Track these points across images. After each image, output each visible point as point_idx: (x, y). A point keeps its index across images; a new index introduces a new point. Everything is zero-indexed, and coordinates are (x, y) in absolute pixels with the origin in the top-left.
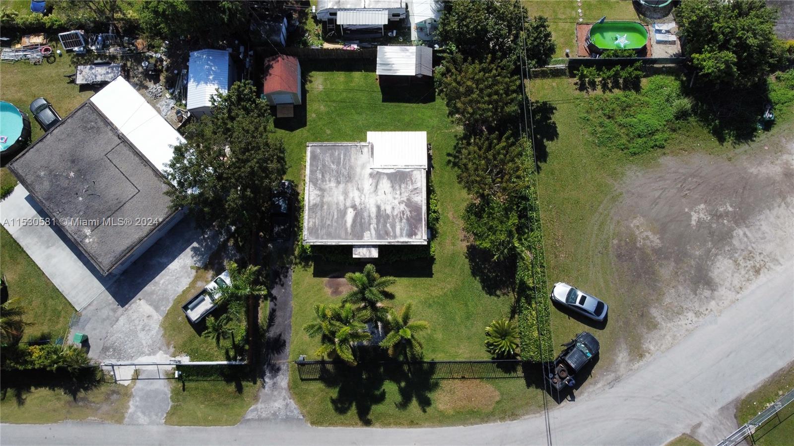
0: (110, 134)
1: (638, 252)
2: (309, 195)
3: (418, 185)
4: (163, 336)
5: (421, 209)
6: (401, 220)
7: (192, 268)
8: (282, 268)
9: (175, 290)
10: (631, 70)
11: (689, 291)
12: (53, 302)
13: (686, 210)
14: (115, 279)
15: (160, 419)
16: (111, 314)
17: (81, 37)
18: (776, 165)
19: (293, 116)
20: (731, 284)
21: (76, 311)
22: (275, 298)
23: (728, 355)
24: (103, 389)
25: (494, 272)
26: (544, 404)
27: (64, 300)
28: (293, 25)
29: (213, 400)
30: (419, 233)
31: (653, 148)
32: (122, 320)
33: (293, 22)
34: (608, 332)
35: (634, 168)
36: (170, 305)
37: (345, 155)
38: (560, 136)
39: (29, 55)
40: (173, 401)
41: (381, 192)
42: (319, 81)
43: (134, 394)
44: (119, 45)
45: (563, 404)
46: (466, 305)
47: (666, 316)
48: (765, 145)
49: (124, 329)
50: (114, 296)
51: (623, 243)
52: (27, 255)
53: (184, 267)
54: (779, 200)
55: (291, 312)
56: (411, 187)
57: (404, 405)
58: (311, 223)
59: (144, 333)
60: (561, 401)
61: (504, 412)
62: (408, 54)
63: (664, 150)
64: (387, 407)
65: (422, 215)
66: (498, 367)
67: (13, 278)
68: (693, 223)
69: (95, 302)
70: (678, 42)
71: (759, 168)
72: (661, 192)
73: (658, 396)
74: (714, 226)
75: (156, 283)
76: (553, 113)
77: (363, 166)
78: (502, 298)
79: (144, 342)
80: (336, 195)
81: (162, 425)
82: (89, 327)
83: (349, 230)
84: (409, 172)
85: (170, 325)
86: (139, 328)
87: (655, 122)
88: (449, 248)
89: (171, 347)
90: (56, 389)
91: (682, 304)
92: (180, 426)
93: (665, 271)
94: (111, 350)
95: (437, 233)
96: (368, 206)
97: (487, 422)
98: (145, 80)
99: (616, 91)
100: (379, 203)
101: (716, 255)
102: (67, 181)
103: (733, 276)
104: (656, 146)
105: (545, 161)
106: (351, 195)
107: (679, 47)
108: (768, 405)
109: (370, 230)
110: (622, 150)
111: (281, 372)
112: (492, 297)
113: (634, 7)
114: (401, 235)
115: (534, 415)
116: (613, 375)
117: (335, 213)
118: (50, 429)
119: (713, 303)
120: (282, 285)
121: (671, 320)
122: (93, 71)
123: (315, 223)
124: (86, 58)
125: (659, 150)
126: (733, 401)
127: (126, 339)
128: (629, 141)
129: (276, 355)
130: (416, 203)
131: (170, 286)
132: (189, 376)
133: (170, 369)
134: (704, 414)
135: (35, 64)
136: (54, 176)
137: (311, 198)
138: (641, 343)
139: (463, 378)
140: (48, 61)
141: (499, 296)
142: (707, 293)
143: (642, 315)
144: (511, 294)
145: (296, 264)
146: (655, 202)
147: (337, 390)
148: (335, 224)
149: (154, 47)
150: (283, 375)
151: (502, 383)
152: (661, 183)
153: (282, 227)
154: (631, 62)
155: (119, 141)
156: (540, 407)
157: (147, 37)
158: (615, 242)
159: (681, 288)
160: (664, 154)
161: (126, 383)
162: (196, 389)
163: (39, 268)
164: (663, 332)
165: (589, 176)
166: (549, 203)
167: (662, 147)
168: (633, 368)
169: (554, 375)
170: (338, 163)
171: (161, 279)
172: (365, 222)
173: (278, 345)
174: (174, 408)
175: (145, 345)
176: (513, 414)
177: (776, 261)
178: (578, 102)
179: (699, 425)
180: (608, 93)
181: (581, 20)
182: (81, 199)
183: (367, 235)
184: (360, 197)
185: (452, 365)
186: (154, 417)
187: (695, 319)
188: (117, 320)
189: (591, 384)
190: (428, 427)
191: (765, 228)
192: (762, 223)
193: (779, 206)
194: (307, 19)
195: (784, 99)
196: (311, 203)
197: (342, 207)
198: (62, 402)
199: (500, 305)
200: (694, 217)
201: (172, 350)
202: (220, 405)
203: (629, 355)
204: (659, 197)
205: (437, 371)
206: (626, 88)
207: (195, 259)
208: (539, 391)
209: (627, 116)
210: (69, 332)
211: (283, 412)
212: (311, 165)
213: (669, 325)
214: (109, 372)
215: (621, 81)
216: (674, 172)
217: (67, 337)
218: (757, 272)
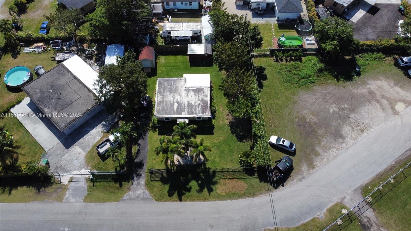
0: (70, 75)
1: (307, 124)
2: (157, 98)
3: (206, 93)
4: (86, 162)
5: (208, 103)
6: (199, 107)
7: (102, 132)
8: (144, 132)
9: (93, 142)
10: (296, 52)
11: (332, 140)
12: (34, 148)
13: (327, 107)
14: (65, 137)
15: (81, 200)
16: (62, 152)
17: (60, 43)
18: (365, 89)
19: (151, 72)
20: (351, 137)
21: (45, 151)
22: (140, 145)
23: (354, 167)
24: (54, 186)
25: (242, 132)
26: (269, 190)
27: (40, 147)
28: (152, 38)
29: (108, 190)
30: (207, 112)
31: (310, 83)
32: (66, 155)
33: (152, 37)
34: (297, 157)
35: (302, 91)
36: (90, 148)
37: (174, 82)
38: (268, 78)
39: (36, 50)
40: (88, 191)
41: (189, 96)
42: (162, 59)
43: (69, 188)
44: (76, 47)
45: (278, 189)
46: (230, 146)
47: (323, 150)
48: (359, 82)
49: (67, 159)
50: (64, 145)
51: (300, 120)
52: (25, 128)
53: (98, 132)
54: (368, 103)
55: (148, 150)
56: (203, 94)
57: (200, 191)
58: (158, 109)
59: (77, 160)
60: (277, 188)
61: (250, 193)
62: (201, 46)
63: (314, 84)
64: (193, 192)
65: (208, 105)
66: (246, 173)
67: (16, 138)
68: (331, 112)
69: (54, 147)
70: (316, 44)
71: (357, 90)
72: (315, 100)
73: (323, 185)
74: (341, 113)
75: (84, 138)
76: (265, 70)
77: (182, 87)
78: (246, 143)
79: (76, 164)
80: (169, 97)
81: (82, 202)
82: (50, 158)
83: (175, 111)
84: (202, 89)
85: (89, 157)
86: (75, 158)
87: (309, 73)
88: (221, 123)
89: (89, 167)
90: (30, 187)
91: (330, 145)
92: (91, 203)
93: (321, 132)
94: (60, 168)
95: (215, 116)
96: (184, 102)
97: (242, 198)
98: (86, 59)
99: (292, 62)
100: (189, 100)
101: (343, 125)
102: (48, 94)
103: (351, 133)
104: (311, 82)
105: (262, 88)
106: (176, 98)
107: (317, 46)
108: (376, 188)
109: (185, 111)
110: (296, 84)
111: (142, 177)
112: (242, 143)
113: (297, 32)
114: (199, 113)
115: (264, 195)
116: (301, 176)
117: (169, 105)
118: (25, 205)
119: (344, 145)
120: (143, 139)
121: (325, 152)
122: (64, 55)
123: (160, 109)
124: (61, 51)
125: (312, 84)
126: (359, 187)
127: (68, 163)
128: (299, 81)
129: (139, 170)
130: (205, 101)
131: (91, 140)
132: (96, 180)
133: (88, 177)
134: (346, 193)
135: (38, 53)
136: (42, 91)
137: (158, 99)
138: (312, 162)
139: (229, 178)
140: (44, 52)
141: (244, 142)
142: (341, 140)
143: (312, 150)
144: (250, 141)
145: (150, 130)
146: (313, 104)
147: (169, 185)
148: (169, 109)
149: (91, 47)
150: (143, 178)
151: (248, 181)
152: (315, 97)
153: (144, 114)
154: (297, 50)
155: (73, 78)
156: (267, 191)
157: (89, 43)
158: (297, 120)
159: (328, 138)
160: (315, 85)
161: (65, 184)
162: (100, 185)
163: (30, 133)
164: (322, 157)
165: (282, 94)
166: (265, 105)
167: (314, 83)
168: (310, 173)
169: (273, 175)
170: (171, 86)
171: (87, 137)
172: (182, 108)
173: (141, 165)
174: (88, 194)
175: (76, 165)
176: (254, 194)
177: (371, 127)
178: (275, 66)
179: (345, 198)
180: (288, 63)
181: (274, 37)
182: (54, 100)
183: (183, 113)
184: (180, 98)
185: (224, 173)
186: (78, 199)
187: (336, 151)
188: (64, 155)
189: (291, 180)
190: (213, 201)
191: (363, 113)
192: (362, 112)
193: (368, 105)
194: (158, 37)
195: (364, 64)
196: (158, 101)
197: (172, 102)
198: (33, 193)
199: (246, 146)
200: (331, 110)
201: (89, 168)
202: (111, 193)
203: (308, 167)
204: (315, 102)
205: (217, 175)
206: (296, 60)
207: (103, 128)
208: (266, 184)
209: (297, 71)
210: (40, 161)
211: (142, 196)
212: (159, 86)
213: (325, 154)
214: (58, 178)
215: (293, 58)
216: (320, 92)
217: (39, 163)
218: (363, 131)
